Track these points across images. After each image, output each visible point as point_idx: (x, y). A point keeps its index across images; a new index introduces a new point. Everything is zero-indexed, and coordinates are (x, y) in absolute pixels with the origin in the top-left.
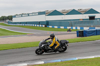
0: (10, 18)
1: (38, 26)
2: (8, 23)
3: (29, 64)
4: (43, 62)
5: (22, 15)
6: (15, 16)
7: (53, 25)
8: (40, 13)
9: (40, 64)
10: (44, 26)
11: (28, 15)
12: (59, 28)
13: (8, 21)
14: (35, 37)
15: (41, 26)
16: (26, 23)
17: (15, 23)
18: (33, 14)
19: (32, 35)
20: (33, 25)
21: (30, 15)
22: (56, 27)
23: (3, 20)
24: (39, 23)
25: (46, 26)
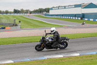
0: (47, 10)
1: (74, 18)
2: (45, 15)
3: (64, 55)
4: (78, 54)
5: (58, 8)
6: (52, 9)
7: (89, 18)
8: (76, 6)
9: (75, 56)
11: (65, 7)
12: (94, 21)
13: (45, 13)
14: (71, 29)
15: (77, 18)
16: (63, 15)
17: (52, 15)
18: (70, 7)
19: (68, 27)
20: (69, 18)
21: (66, 7)
22: (92, 20)
23: (41, 12)
24: (75, 16)
25: (81, 19)
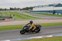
0: (31, 8)
1: (48, 13)
2: (30, 11)
4: (52, 36)
5: (38, 7)
6: (34, 7)
8: (50, 5)
9: (50, 37)
10: (52, 13)
11: (43, 6)
14: (47, 20)
15: (50, 13)
16: (41, 11)
17: (34, 11)
18: (46, 6)
19: (45, 19)
20: (46, 13)
23: (27, 9)
24: (49, 12)
25: (53, 14)
